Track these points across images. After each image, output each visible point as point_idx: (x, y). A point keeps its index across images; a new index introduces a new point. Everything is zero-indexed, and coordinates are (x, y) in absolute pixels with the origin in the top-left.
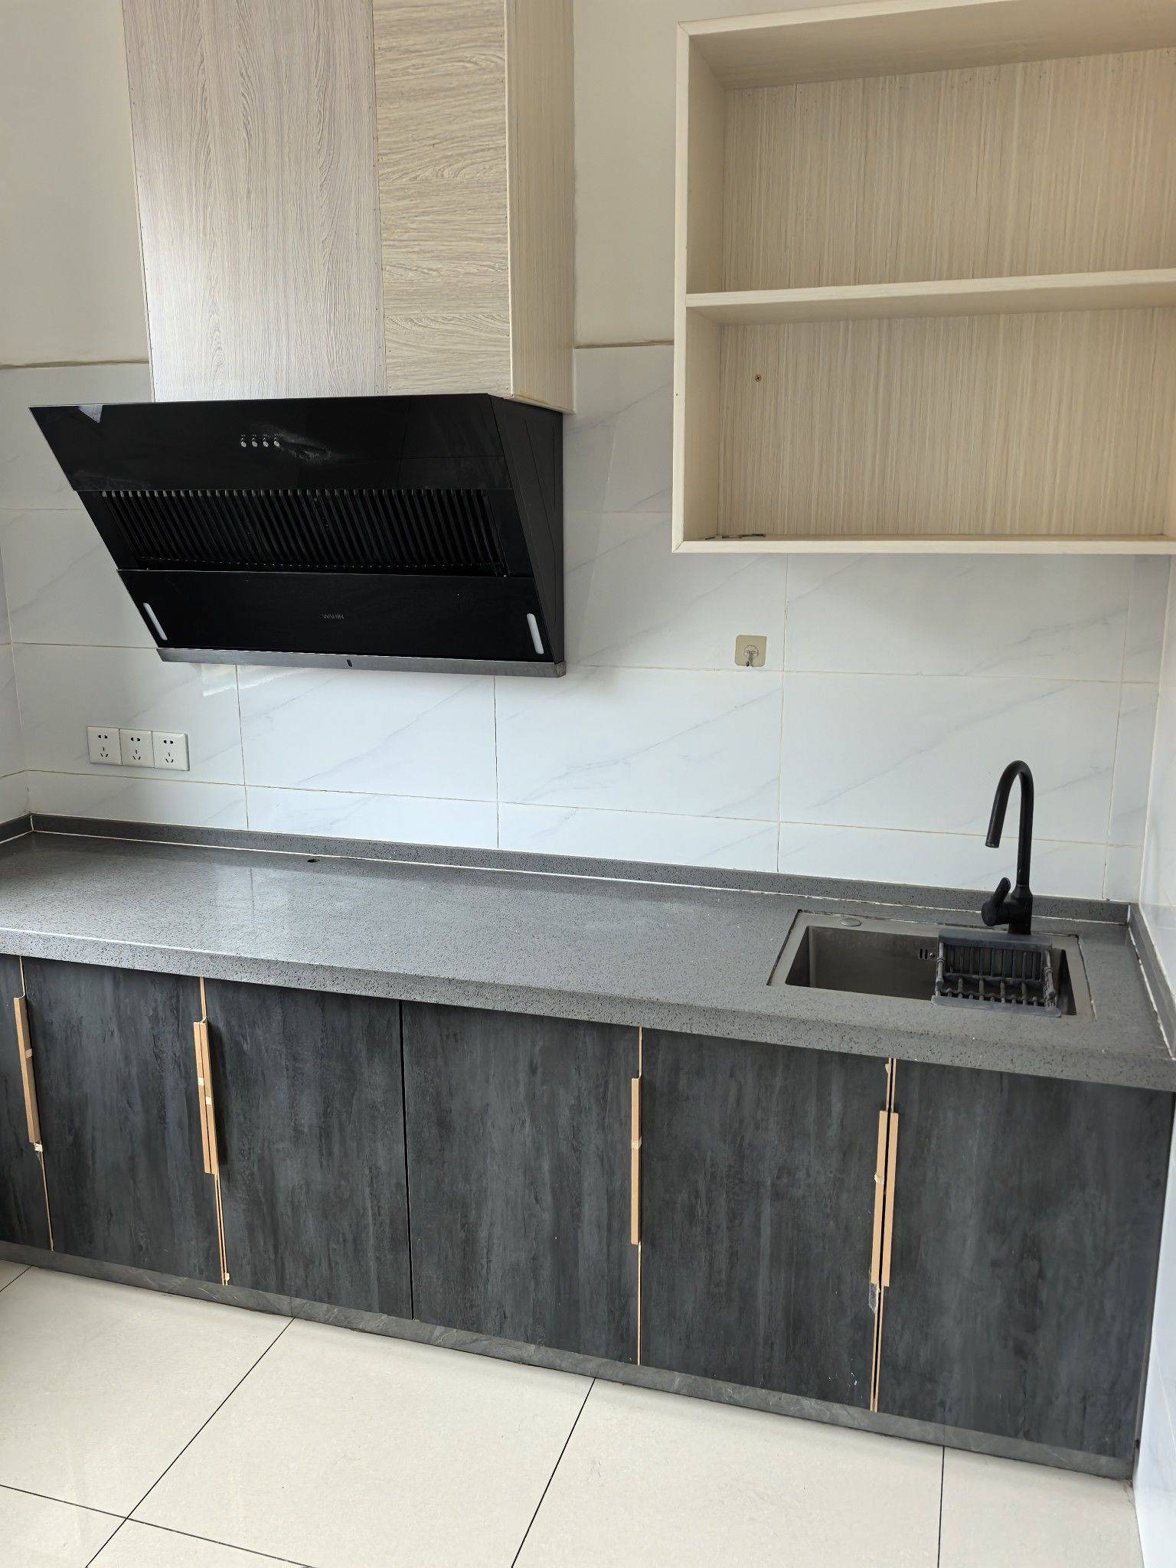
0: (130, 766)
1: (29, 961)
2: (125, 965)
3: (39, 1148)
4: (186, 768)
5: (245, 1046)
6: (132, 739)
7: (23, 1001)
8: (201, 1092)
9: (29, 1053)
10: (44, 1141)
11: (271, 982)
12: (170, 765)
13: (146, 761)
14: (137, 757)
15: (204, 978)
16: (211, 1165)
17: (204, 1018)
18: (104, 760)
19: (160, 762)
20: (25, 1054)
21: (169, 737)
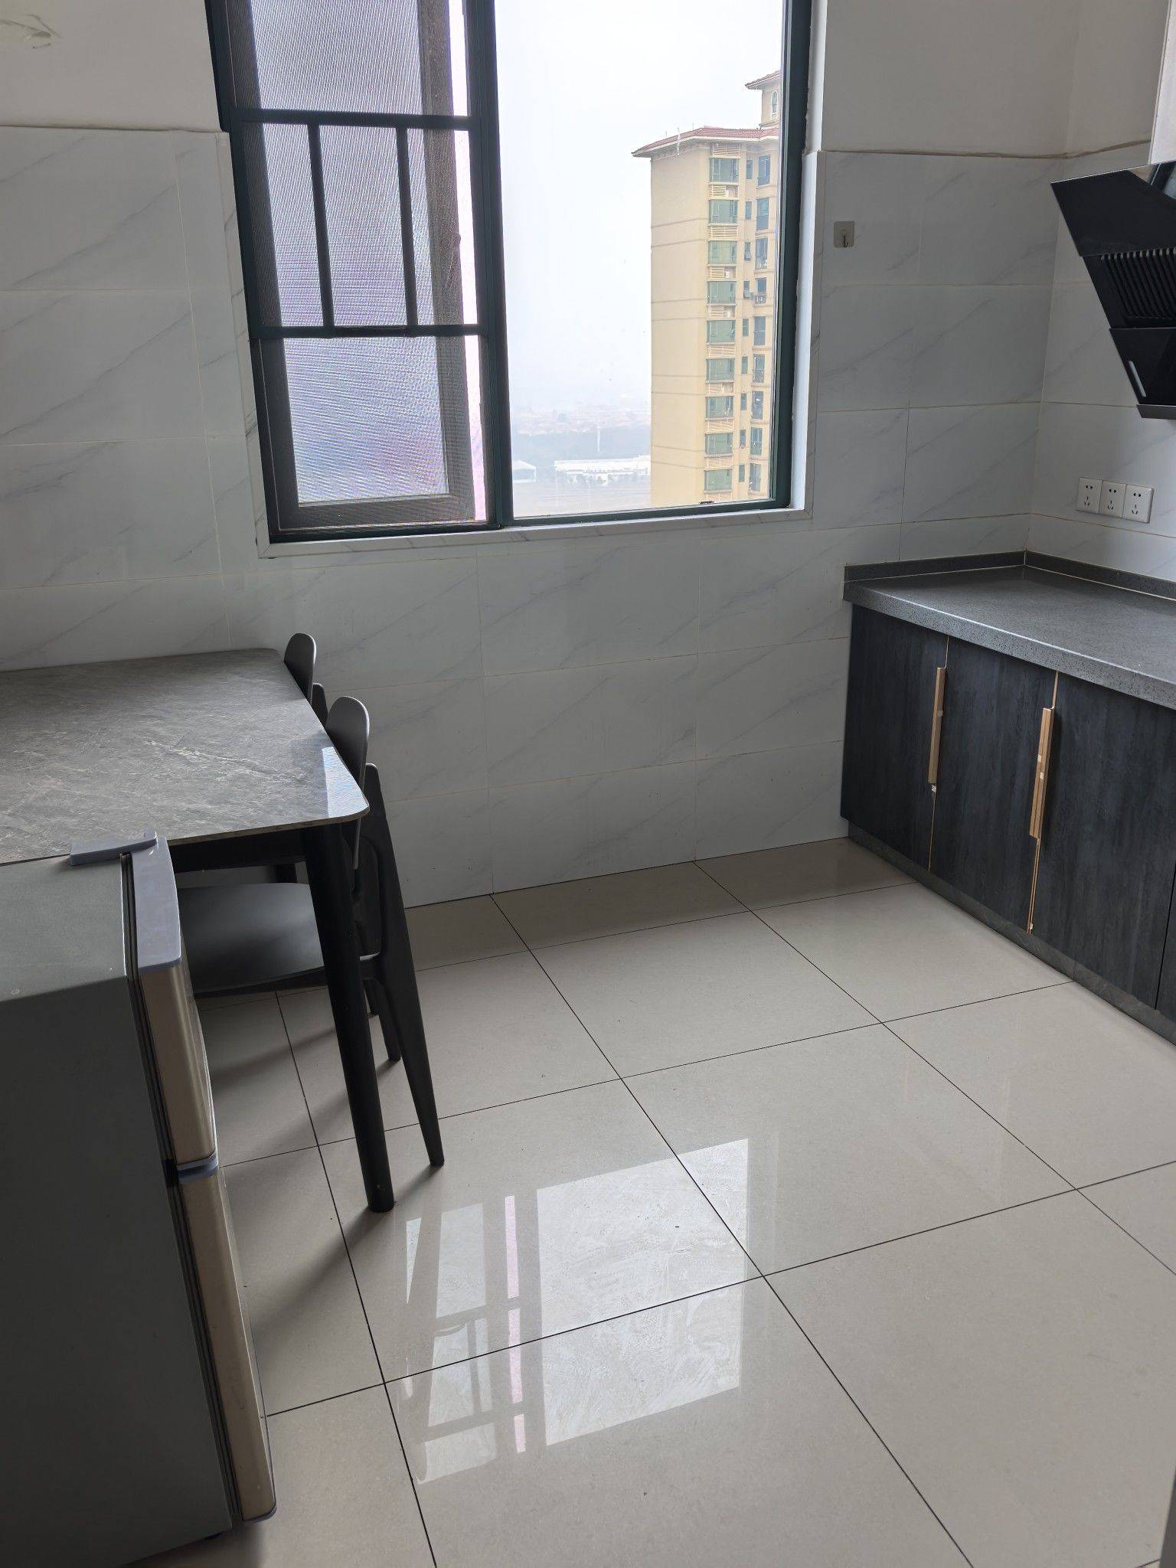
0: (1105, 516)
1: (954, 640)
2: (1006, 652)
3: (934, 789)
4: (1146, 520)
5: (1076, 737)
6: (1110, 490)
7: (944, 673)
8: (1038, 766)
9: (941, 713)
10: (938, 785)
11: (1101, 682)
12: (1134, 516)
13: (1118, 512)
14: (1111, 506)
15: (1060, 673)
16: (1035, 831)
17: (1053, 707)
18: (1086, 508)
19: (1128, 514)
20: (937, 714)
21: (1138, 490)
